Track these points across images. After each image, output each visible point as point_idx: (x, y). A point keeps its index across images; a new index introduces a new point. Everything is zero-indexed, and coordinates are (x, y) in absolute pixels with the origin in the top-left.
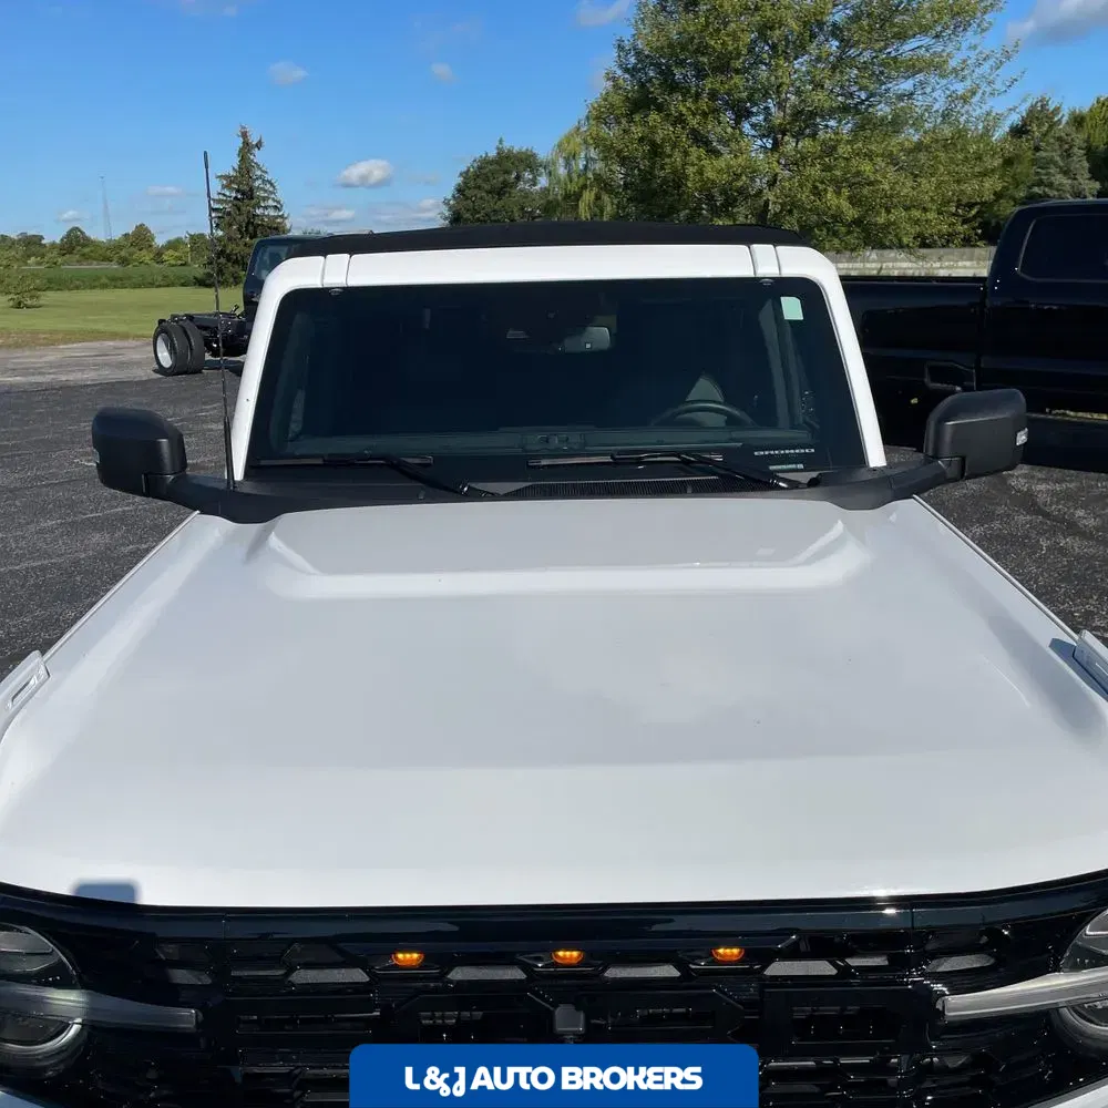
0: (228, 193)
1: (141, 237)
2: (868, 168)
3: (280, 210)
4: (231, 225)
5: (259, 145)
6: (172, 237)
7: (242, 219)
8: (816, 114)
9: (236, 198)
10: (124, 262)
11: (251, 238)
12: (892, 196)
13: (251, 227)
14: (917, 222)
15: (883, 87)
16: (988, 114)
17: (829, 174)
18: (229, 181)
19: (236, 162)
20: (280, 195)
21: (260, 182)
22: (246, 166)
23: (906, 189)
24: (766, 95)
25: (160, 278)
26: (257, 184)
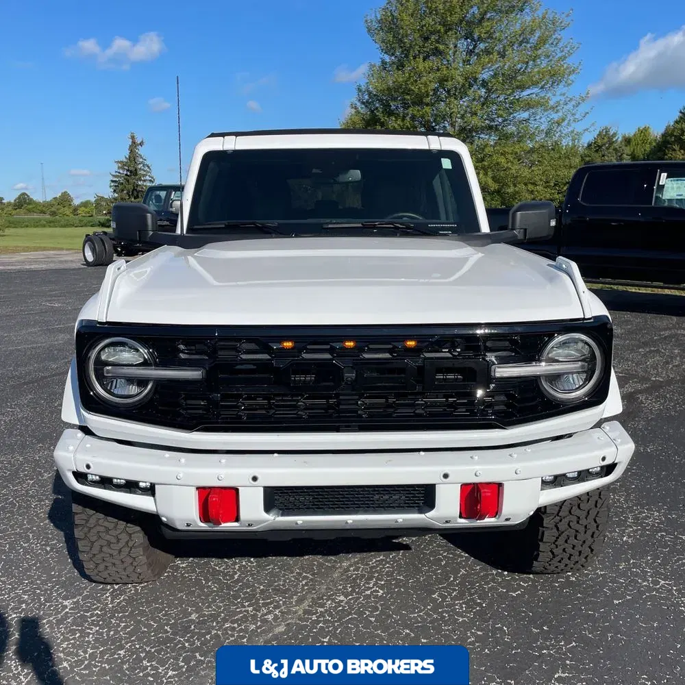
0: (121, 172)
1: (65, 200)
2: (503, 161)
3: (153, 182)
4: (123, 190)
5: (141, 144)
6: (84, 200)
7: (130, 187)
8: (473, 130)
9: (126, 175)
10: (54, 214)
11: (135, 198)
12: (517, 177)
13: (135, 192)
14: (532, 192)
15: (512, 116)
16: (572, 132)
17: (480, 164)
18: (123, 165)
19: (127, 153)
20: (153, 174)
21: (141, 165)
22: (133, 157)
23: (526, 173)
24: (444, 118)
25: (78, 222)
26: (140, 166)
